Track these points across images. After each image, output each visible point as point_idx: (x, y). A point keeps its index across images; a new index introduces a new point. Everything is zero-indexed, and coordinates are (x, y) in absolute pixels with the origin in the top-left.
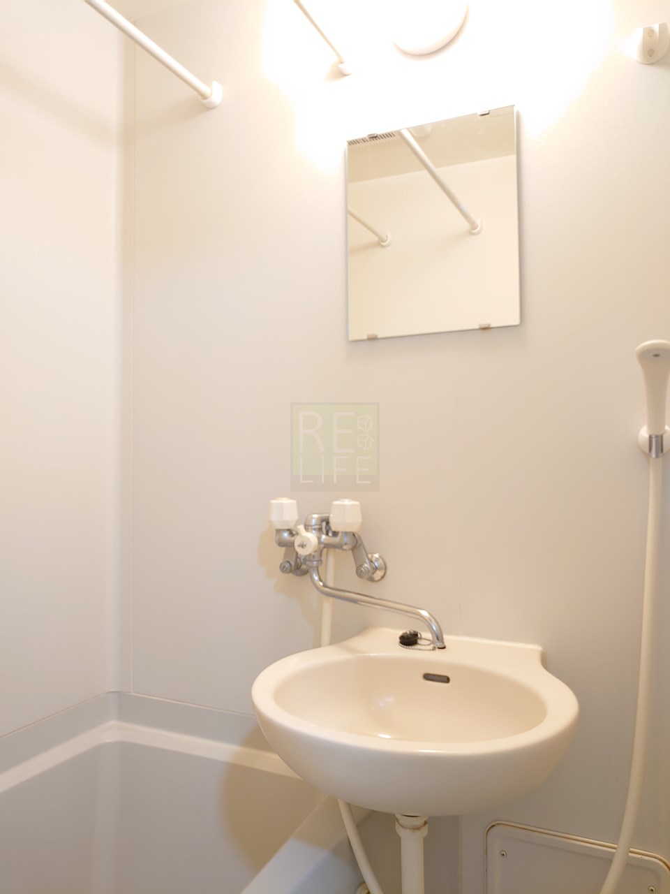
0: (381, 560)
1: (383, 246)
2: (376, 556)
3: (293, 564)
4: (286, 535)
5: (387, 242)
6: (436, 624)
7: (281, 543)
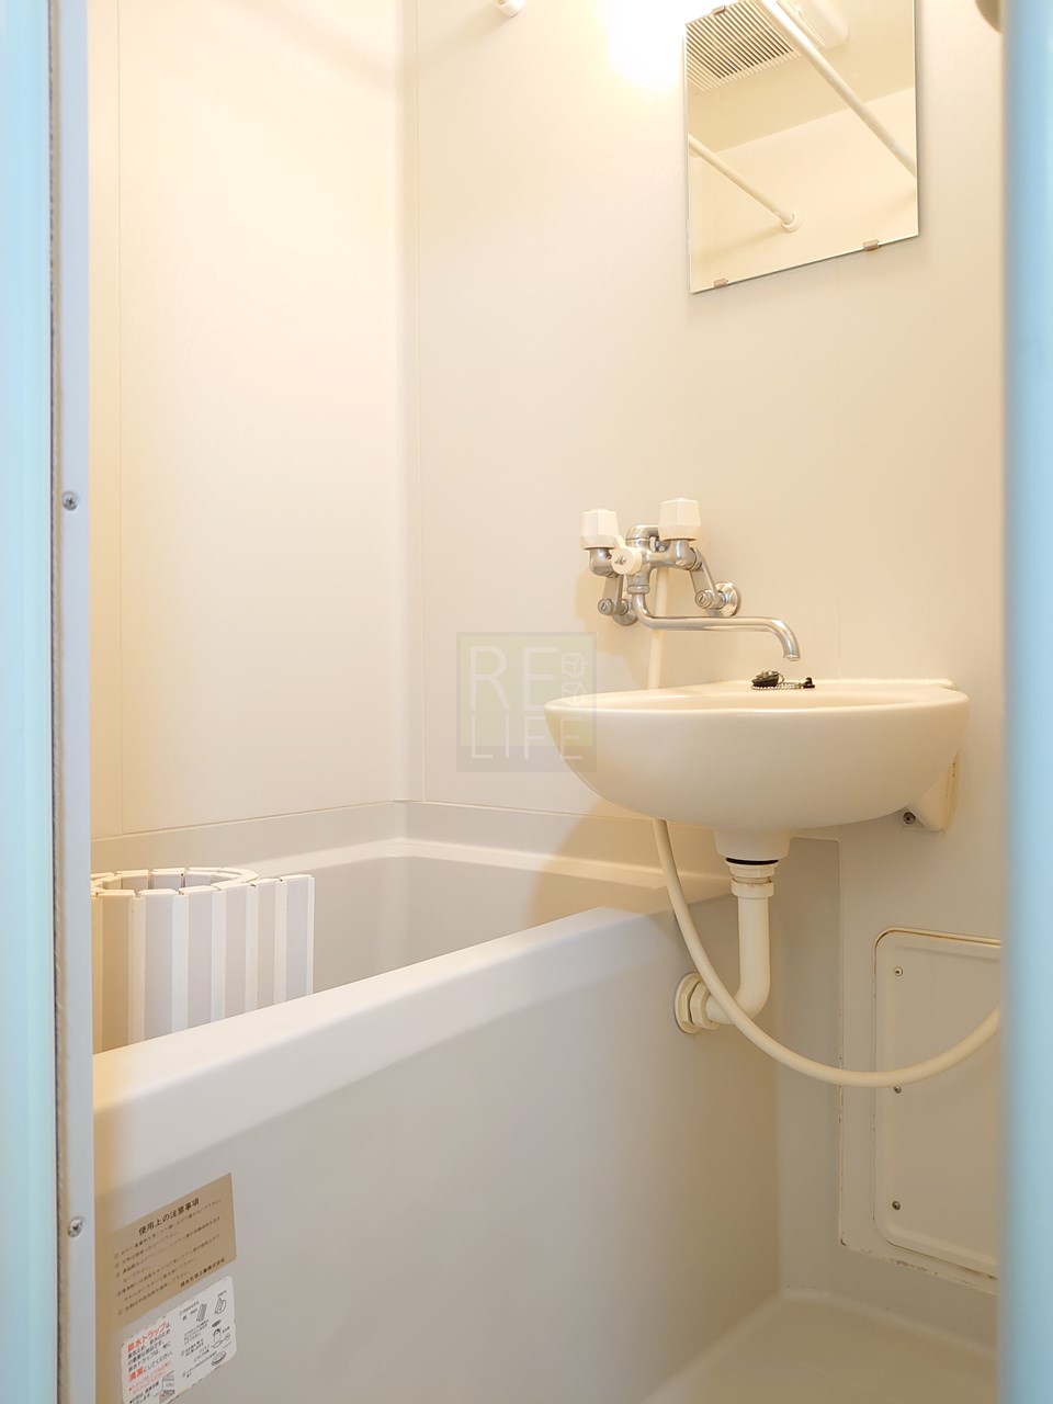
0: (734, 591)
1: (787, 231)
2: (729, 585)
3: (615, 602)
4: (601, 554)
5: (792, 224)
6: (791, 637)
7: (597, 570)
